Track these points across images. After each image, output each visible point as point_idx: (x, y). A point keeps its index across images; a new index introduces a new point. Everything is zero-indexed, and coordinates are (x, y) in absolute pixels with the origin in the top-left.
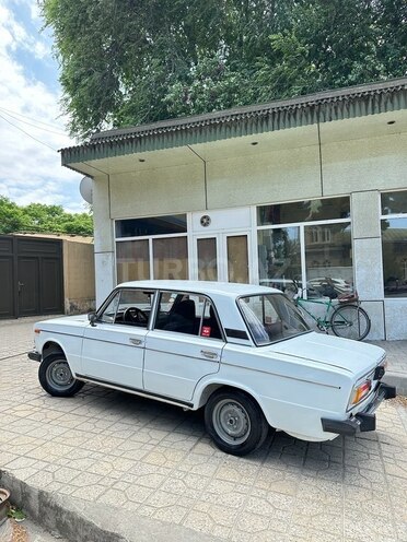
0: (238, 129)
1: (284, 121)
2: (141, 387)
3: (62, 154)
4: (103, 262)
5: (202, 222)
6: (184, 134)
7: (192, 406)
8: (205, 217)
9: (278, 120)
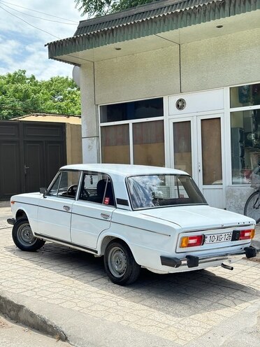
0: (198, 16)
1: (240, 6)
2: (69, 240)
3: (49, 48)
4: (89, 146)
5: (178, 106)
6: (150, 24)
7: (96, 252)
8: (180, 100)
9: (235, 6)
